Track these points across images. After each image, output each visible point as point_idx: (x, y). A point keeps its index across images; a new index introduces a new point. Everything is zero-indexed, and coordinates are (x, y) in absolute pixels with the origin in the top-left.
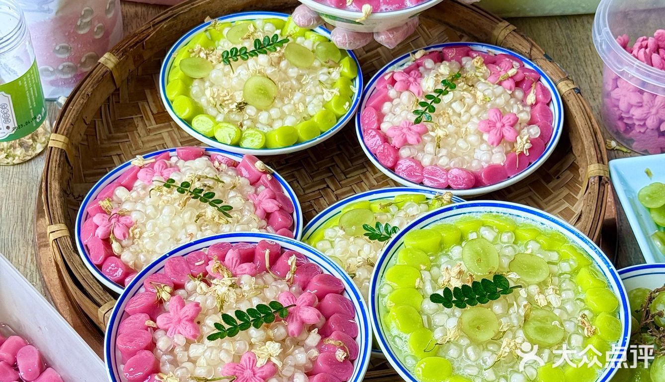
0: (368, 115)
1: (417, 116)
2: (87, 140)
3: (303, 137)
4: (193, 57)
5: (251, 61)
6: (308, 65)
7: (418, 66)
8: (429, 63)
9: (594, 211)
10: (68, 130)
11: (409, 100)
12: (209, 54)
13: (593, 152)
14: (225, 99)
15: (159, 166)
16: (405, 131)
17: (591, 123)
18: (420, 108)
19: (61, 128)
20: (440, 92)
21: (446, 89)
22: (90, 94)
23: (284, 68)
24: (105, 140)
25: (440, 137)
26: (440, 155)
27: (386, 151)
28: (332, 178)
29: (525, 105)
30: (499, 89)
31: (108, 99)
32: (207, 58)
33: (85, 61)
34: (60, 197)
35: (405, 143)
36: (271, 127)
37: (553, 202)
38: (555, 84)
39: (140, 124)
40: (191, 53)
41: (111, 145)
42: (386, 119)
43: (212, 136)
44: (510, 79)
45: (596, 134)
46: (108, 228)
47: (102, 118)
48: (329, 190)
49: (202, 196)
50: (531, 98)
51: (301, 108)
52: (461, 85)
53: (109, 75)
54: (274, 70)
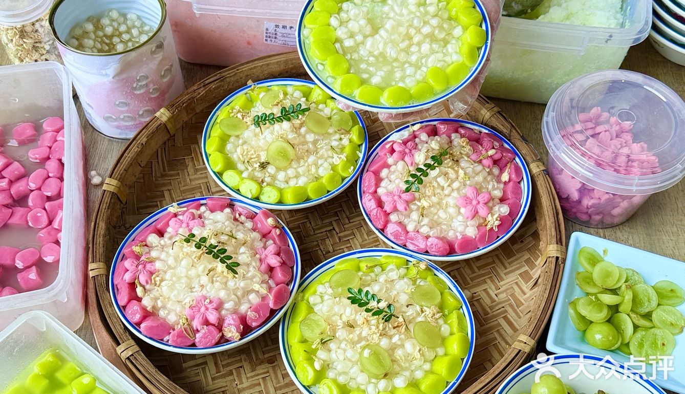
0: (368, 178)
1: (408, 186)
2: (144, 177)
3: (312, 196)
4: (232, 116)
5: (277, 126)
6: (324, 132)
7: (415, 137)
8: (424, 136)
9: (548, 291)
10: (121, 175)
11: (404, 168)
12: (245, 116)
13: (554, 233)
14: (252, 157)
15: (187, 216)
16: (396, 198)
17: (555, 203)
18: (411, 179)
19: (116, 173)
20: (428, 166)
21: (434, 164)
22: (144, 144)
23: (303, 134)
24: (159, 177)
25: (424, 207)
26: (422, 224)
27: (378, 214)
28: (338, 221)
29: (499, 181)
30: (480, 168)
31: (165, 143)
32: (243, 119)
33: (143, 114)
34: (105, 236)
35: (395, 209)
36: (287, 183)
37: (515, 263)
38: (527, 165)
39: (191, 164)
40: (231, 113)
41: (164, 182)
42: (383, 184)
43: (237, 189)
44: (489, 158)
45: (557, 214)
46: (134, 274)
47: (158, 159)
48: (334, 232)
49: (216, 251)
50: (505, 177)
51: (313, 170)
52: (448, 161)
53: (164, 126)
54: (294, 135)
